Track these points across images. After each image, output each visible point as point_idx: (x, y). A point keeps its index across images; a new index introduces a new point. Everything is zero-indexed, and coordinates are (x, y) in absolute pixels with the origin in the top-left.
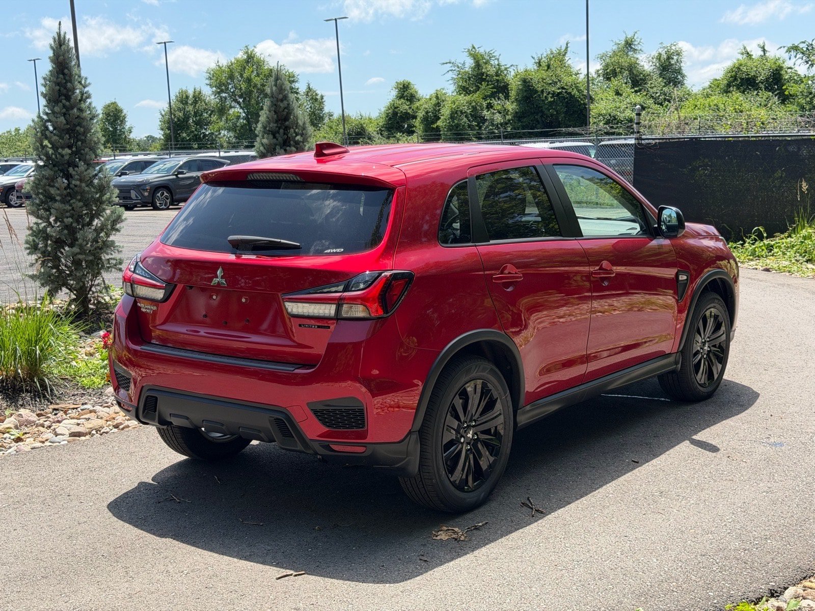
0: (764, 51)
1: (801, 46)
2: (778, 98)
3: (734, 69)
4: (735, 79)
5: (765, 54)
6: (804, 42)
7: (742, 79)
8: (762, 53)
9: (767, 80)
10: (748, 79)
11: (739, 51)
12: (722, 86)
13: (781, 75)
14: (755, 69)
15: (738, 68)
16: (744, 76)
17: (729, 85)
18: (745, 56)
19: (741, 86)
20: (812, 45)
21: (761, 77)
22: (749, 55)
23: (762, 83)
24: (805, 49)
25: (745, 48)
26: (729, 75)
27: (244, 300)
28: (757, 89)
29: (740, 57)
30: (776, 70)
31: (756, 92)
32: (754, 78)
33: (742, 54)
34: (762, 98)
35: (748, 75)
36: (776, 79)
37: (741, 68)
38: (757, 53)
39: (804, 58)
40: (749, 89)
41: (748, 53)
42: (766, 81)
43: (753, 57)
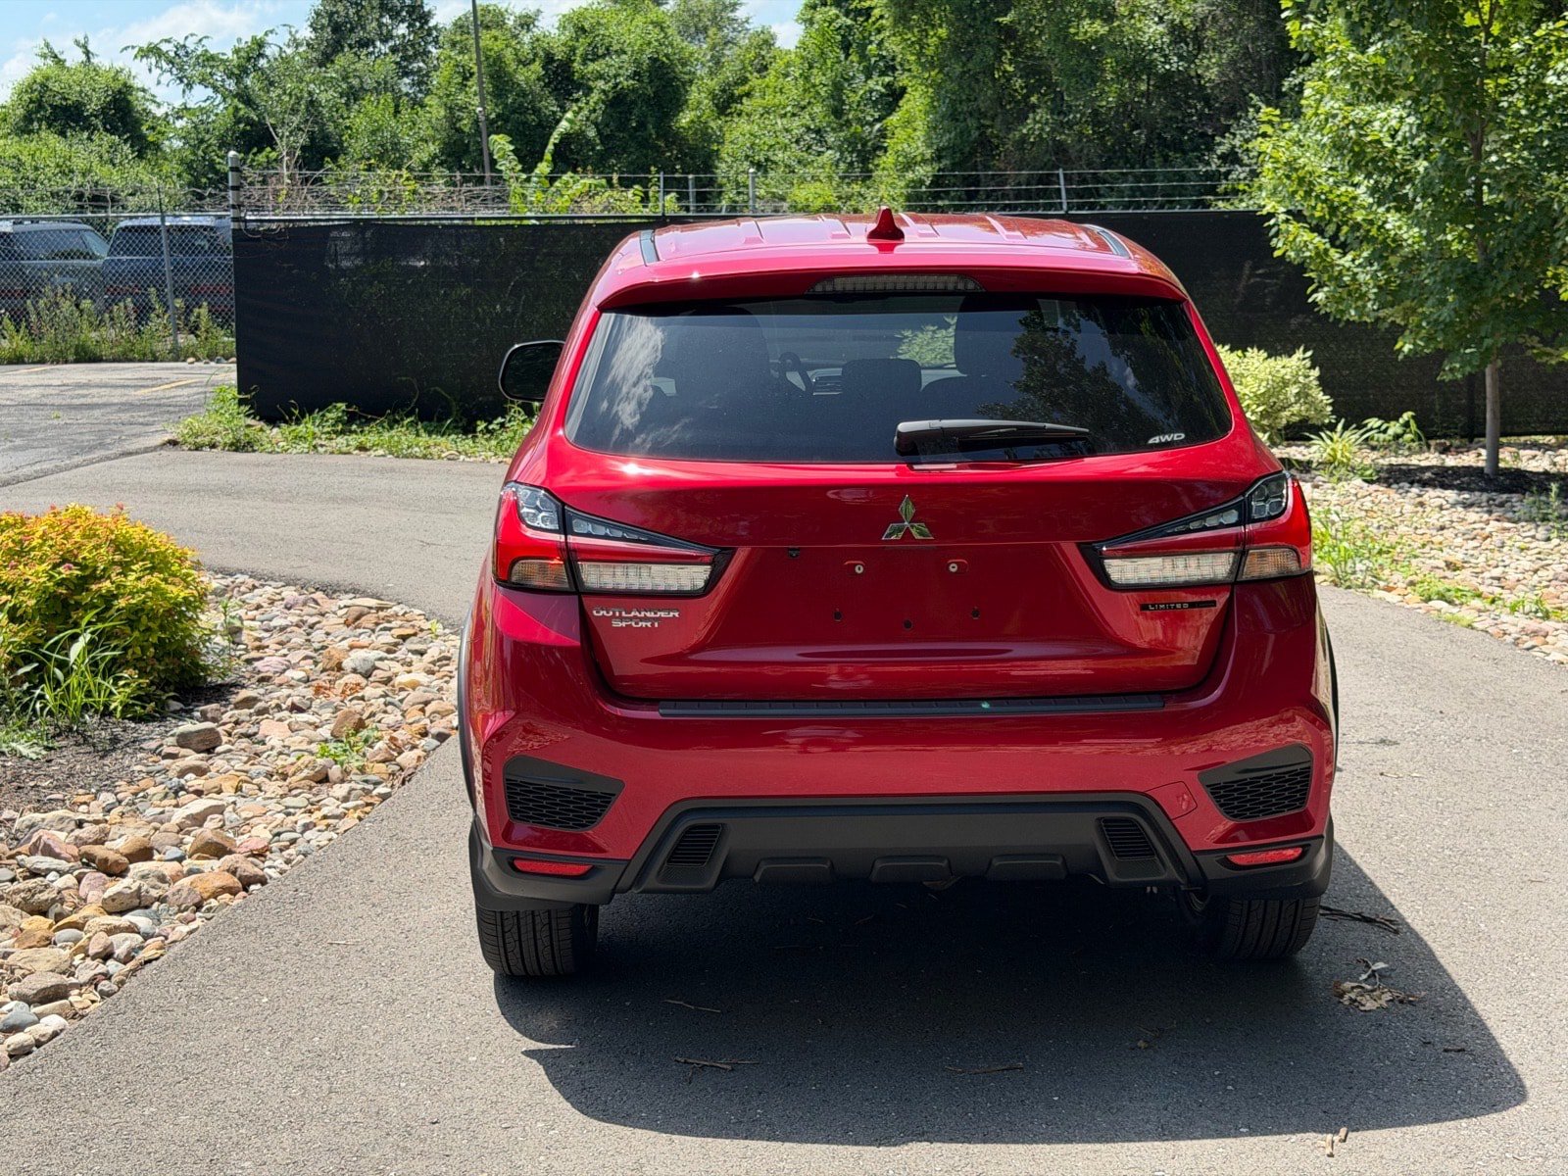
0: (87, 53)
1: (164, 47)
2: (132, 146)
3: (35, 87)
4: (40, 106)
5: (89, 58)
6: (168, 41)
7: (54, 107)
8: (83, 58)
9: (104, 110)
10: (66, 109)
11: (38, 51)
12: (11, 120)
13: (129, 102)
14: (78, 89)
15: (43, 85)
16: (57, 101)
17: (28, 118)
18: (49, 61)
19: (55, 120)
20: (184, 46)
21: (93, 105)
22: (59, 62)
23: (96, 117)
24: (172, 54)
25: (47, 45)
26: (26, 97)
27: (953, 568)
28: (87, 129)
29: (39, 62)
30: (120, 92)
31: (86, 135)
32: (78, 107)
33: (44, 56)
34: (101, 146)
35: (66, 99)
36: (121, 110)
37: (50, 85)
38: (74, 57)
39: (175, 71)
40: (71, 127)
41: (56, 57)
42: (103, 113)
43: (67, 64)
